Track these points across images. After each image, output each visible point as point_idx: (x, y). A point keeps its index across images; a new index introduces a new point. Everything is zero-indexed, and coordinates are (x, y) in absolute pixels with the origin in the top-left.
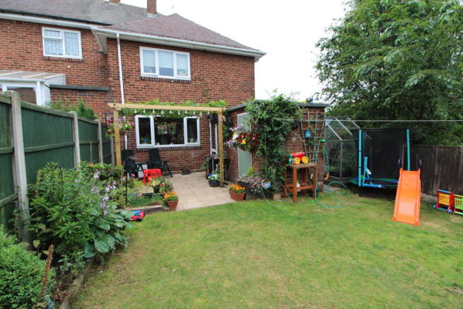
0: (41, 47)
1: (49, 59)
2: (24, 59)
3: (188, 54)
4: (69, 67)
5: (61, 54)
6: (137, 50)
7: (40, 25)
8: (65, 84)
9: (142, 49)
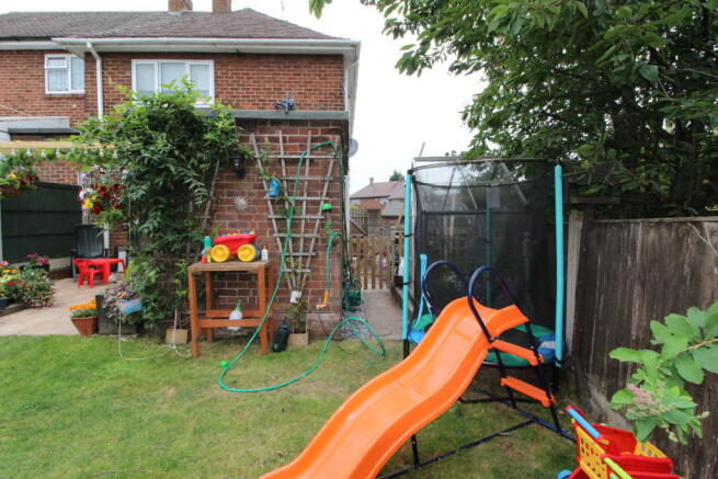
0: (43, 81)
1: (50, 98)
2: (24, 100)
3: (210, 63)
4: (75, 106)
5: (67, 90)
6: (126, 66)
7: (42, 52)
8: (68, 127)
9: (135, 62)
